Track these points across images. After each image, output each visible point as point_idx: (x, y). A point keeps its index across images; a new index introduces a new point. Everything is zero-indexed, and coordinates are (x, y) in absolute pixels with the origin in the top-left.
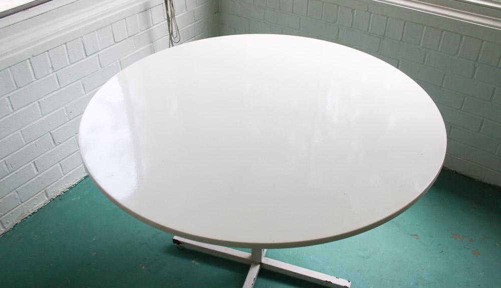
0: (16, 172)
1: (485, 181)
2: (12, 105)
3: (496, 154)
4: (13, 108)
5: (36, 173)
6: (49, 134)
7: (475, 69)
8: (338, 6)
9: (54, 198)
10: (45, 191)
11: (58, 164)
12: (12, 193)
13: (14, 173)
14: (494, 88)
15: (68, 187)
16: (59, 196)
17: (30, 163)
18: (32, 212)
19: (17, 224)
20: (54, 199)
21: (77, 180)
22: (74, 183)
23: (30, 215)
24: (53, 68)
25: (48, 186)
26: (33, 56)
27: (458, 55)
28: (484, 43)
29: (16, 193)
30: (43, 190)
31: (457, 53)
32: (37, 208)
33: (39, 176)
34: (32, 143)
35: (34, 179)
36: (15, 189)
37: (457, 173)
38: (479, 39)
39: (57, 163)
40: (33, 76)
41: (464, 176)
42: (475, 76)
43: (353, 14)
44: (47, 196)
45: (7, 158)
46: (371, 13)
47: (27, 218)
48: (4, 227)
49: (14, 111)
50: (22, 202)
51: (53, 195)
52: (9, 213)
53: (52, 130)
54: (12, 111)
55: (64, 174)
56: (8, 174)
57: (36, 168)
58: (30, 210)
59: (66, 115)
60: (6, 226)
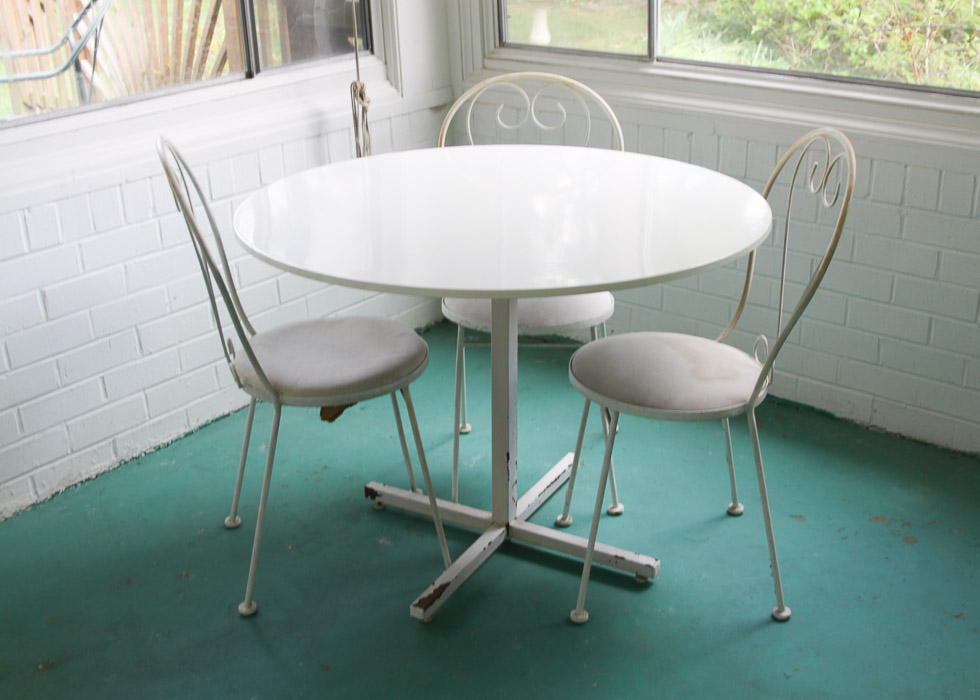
0: (73, 387)
1: (954, 446)
2: (83, 261)
3: (964, 384)
4: (84, 267)
5: (104, 400)
6: (134, 329)
7: (902, 219)
8: (664, 129)
9: (127, 459)
10: (114, 441)
11: (142, 394)
12: (58, 428)
13: (67, 389)
14: (939, 253)
15: (153, 445)
16: (136, 458)
17: (97, 377)
18: (87, 477)
19: (58, 493)
20: (126, 463)
21: (170, 435)
22: (165, 441)
23: (82, 482)
24: (155, 208)
25: (120, 432)
26: (127, 182)
27: (871, 197)
28: (909, 169)
29: (65, 429)
30: (110, 437)
31: (869, 194)
32: (96, 472)
33: (107, 407)
34: (104, 340)
35: (98, 411)
36: (65, 421)
37: (903, 437)
38: (900, 163)
39: (140, 391)
40: (122, 217)
41: (916, 441)
42: (904, 235)
43: (691, 142)
44: (116, 453)
45: (61, 356)
46: (719, 137)
47: (76, 485)
48: (36, 493)
49: (85, 272)
50: (73, 452)
51: (126, 454)
52: (48, 466)
53: (140, 324)
54: (81, 271)
55: (150, 418)
56: (58, 388)
57: (105, 389)
58: (83, 472)
59: (167, 300)
60: (40, 492)
